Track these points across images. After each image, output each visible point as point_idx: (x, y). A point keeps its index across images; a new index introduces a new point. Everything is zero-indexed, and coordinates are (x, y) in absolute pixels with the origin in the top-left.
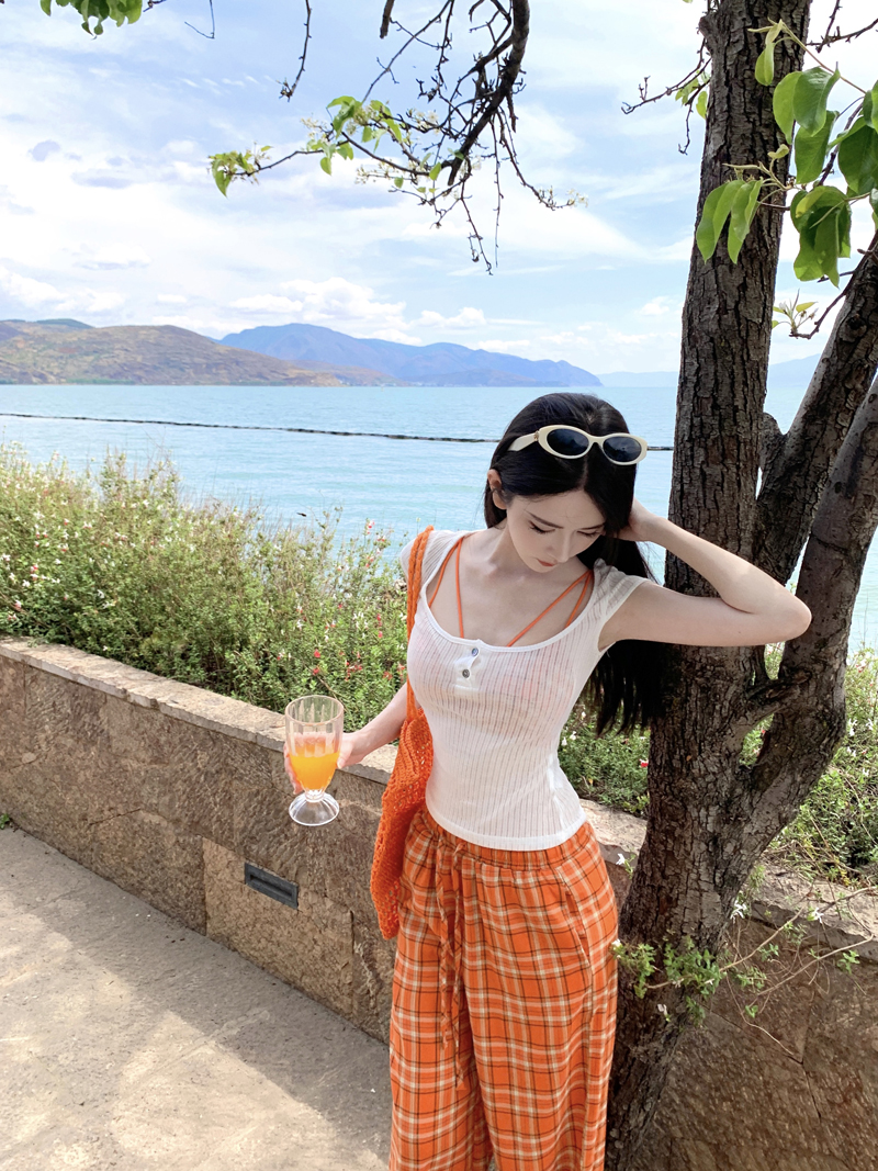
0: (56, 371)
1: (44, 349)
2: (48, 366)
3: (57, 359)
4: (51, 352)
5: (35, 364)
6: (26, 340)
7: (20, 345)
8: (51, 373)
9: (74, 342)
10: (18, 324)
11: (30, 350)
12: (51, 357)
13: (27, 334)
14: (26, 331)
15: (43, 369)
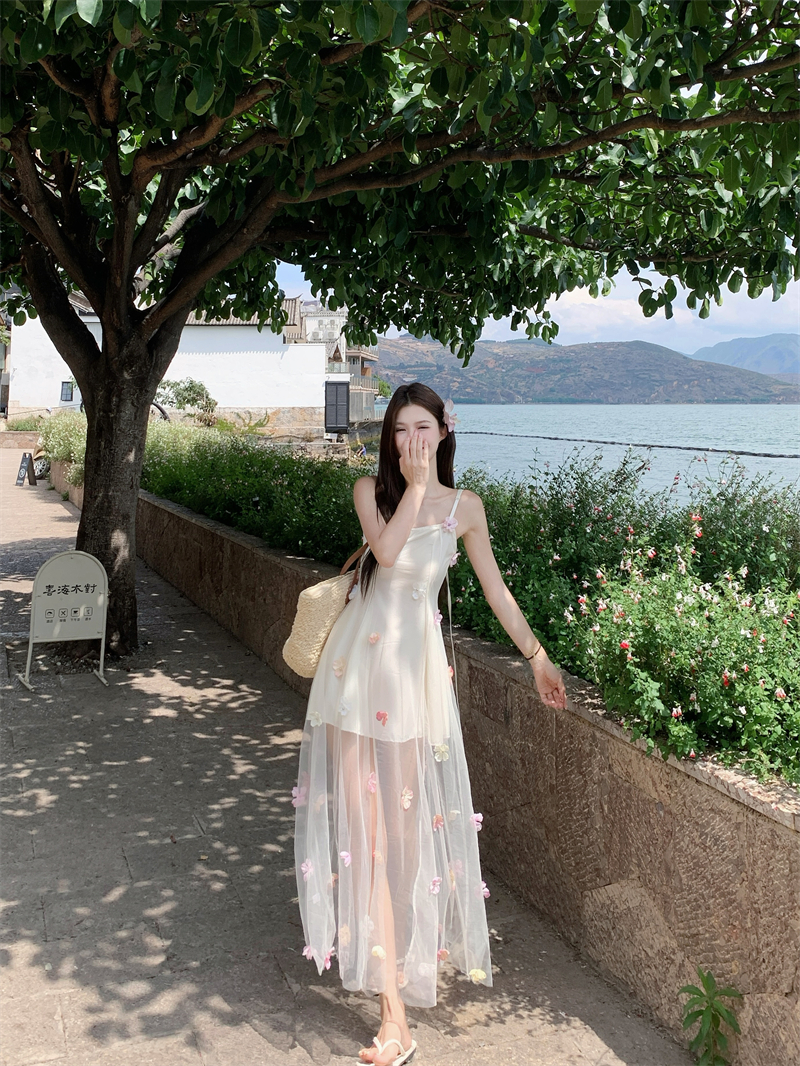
0: (523, 390)
1: (513, 369)
2: (516, 386)
3: (524, 378)
4: (519, 371)
5: (503, 384)
6: (497, 360)
7: (490, 366)
8: (519, 393)
9: (541, 361)
10: (489, 345)
11: (499, 369)
12: (519, 376)
13: (497, 354)
14: (495, 351)
15: (511, 388)
